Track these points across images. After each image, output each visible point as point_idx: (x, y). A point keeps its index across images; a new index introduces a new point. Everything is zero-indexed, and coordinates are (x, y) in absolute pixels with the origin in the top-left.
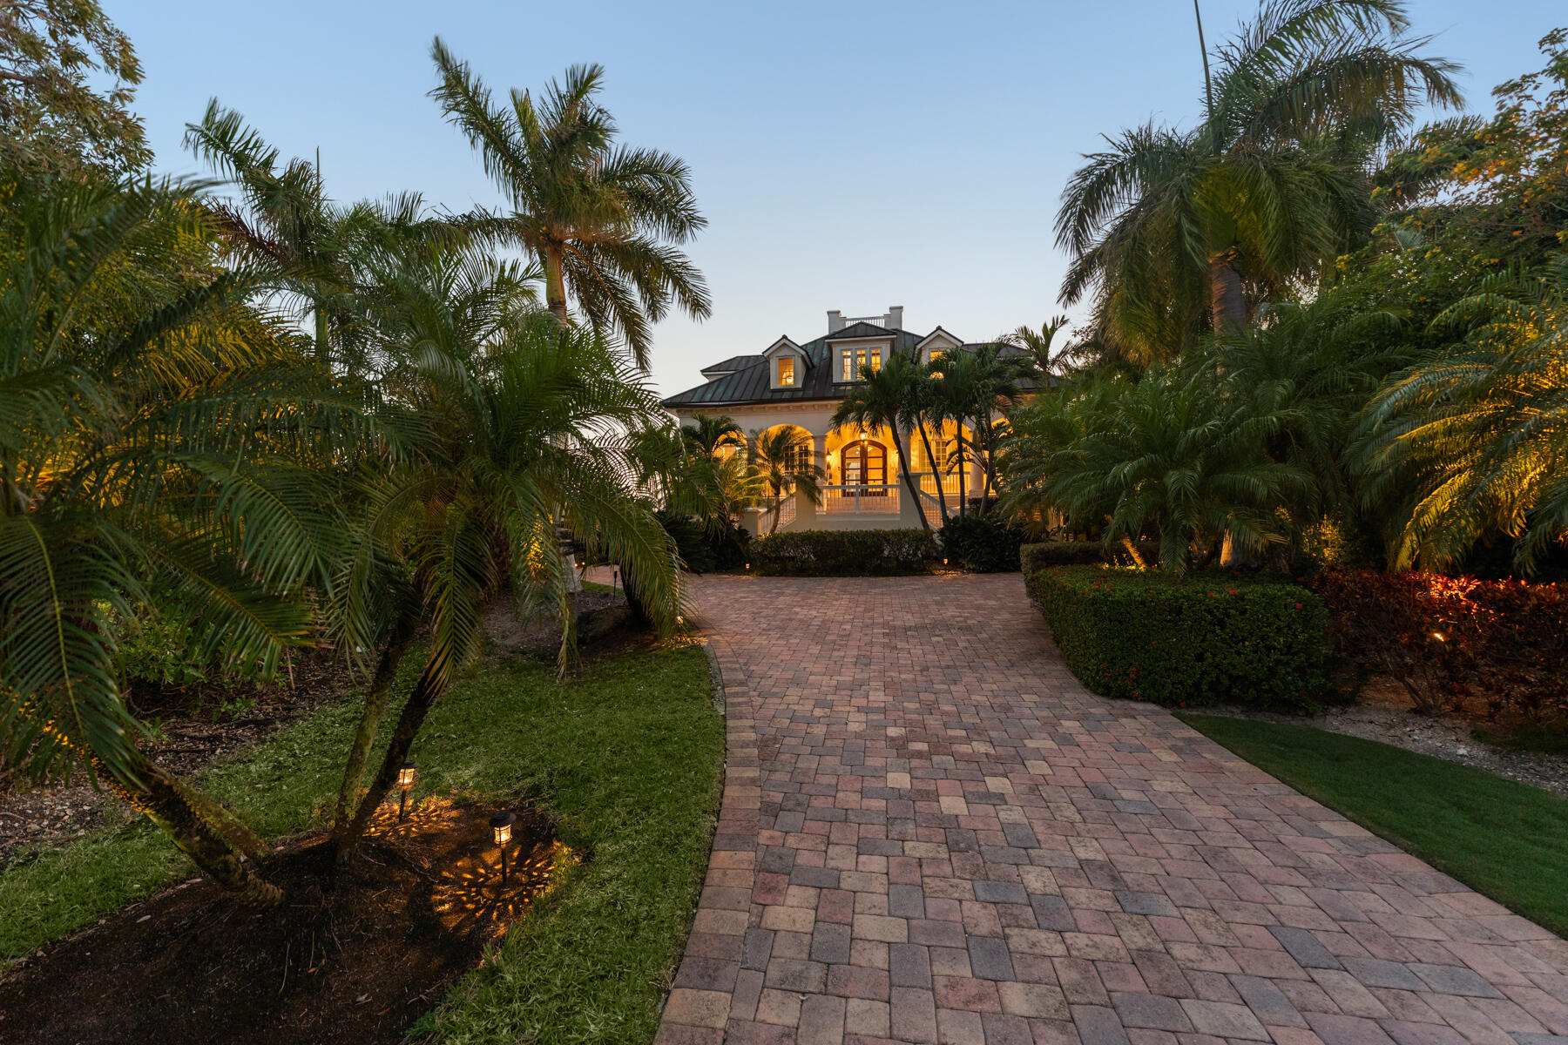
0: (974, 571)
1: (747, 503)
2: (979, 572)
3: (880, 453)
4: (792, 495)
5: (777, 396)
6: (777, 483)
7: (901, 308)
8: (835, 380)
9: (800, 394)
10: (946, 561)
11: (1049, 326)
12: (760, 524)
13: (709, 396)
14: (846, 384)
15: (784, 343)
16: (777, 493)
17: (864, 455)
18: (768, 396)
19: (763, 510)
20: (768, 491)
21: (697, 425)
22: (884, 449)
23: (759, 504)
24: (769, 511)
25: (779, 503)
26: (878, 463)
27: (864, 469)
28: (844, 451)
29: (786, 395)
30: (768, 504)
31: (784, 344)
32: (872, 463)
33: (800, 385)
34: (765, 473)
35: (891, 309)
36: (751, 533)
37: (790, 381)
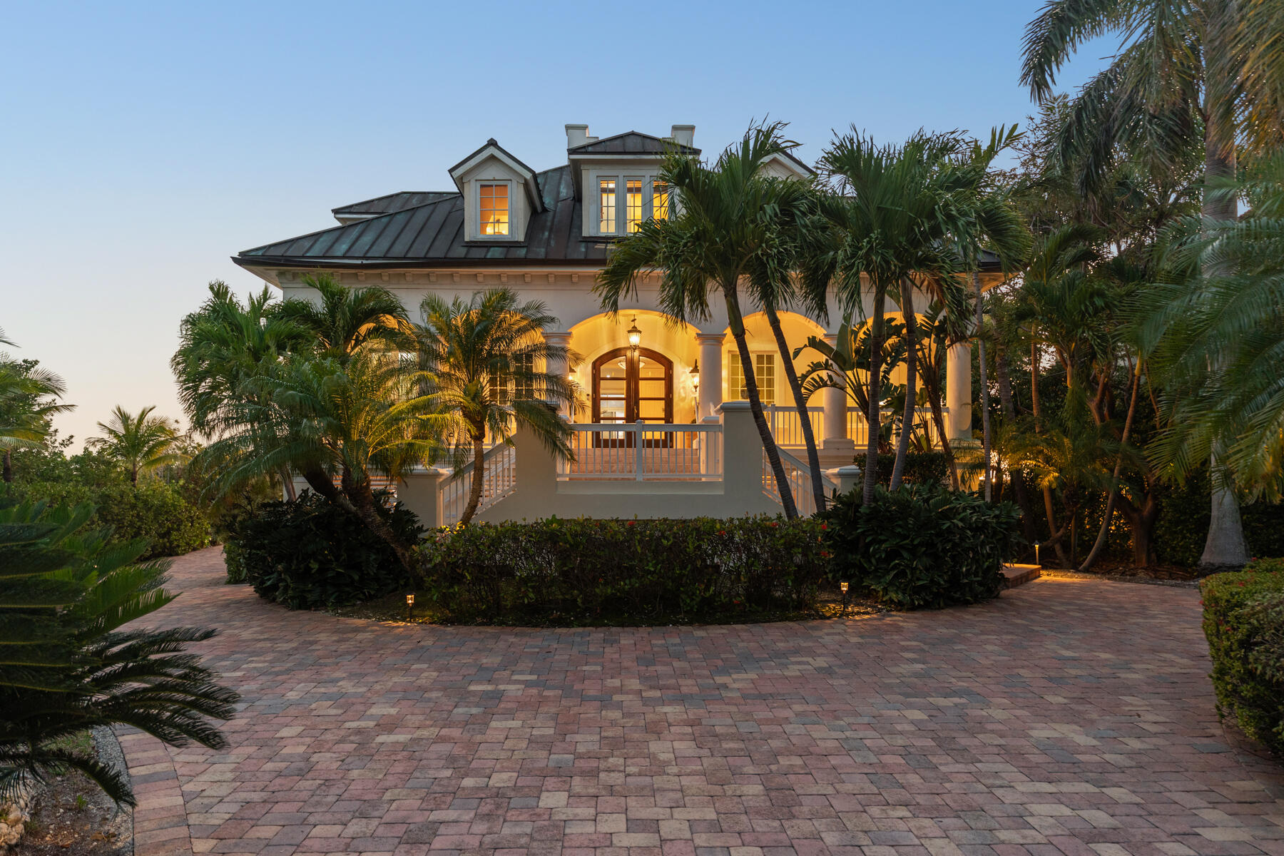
0: (900, 606)
1: (410, 455)
2: (913, 608)
3: (660, 371)
4: (509, 441)
5: (477, 253)
6: (479, 416)
7: (692, 128)
8: (587, 231)
9: (522, 253)
10: (845, 587)
11: (985, 146)
12: (442, 498)
13: (342, 248)
14: (607, 240)
15: (492, 153)
16: (479, 438)
17: (633, 375)
18: (459, 252)
19: (446, 471)
20: (458, 432)
21: (317, 302)
22: (668, 365)
23: (434, 459)
24: (458, 474)
25: (481, 456)
26: (658, 389)
27: (632, 401)
28: (597, 365)
29: (495, 253)
30: (457, 460)
31: (492, 157)
32: (645, 389)
33: (521, 237)
34: (454, 394)
35: (675, 128)
36: (422, 520)
37: (504, 230)
